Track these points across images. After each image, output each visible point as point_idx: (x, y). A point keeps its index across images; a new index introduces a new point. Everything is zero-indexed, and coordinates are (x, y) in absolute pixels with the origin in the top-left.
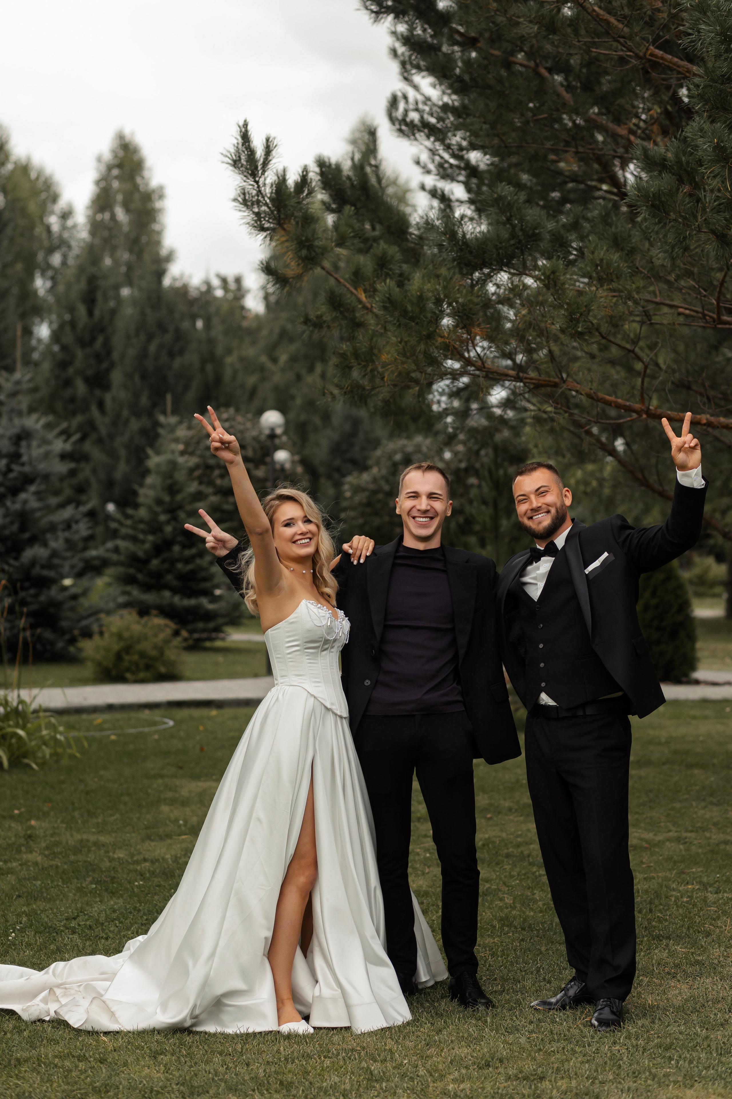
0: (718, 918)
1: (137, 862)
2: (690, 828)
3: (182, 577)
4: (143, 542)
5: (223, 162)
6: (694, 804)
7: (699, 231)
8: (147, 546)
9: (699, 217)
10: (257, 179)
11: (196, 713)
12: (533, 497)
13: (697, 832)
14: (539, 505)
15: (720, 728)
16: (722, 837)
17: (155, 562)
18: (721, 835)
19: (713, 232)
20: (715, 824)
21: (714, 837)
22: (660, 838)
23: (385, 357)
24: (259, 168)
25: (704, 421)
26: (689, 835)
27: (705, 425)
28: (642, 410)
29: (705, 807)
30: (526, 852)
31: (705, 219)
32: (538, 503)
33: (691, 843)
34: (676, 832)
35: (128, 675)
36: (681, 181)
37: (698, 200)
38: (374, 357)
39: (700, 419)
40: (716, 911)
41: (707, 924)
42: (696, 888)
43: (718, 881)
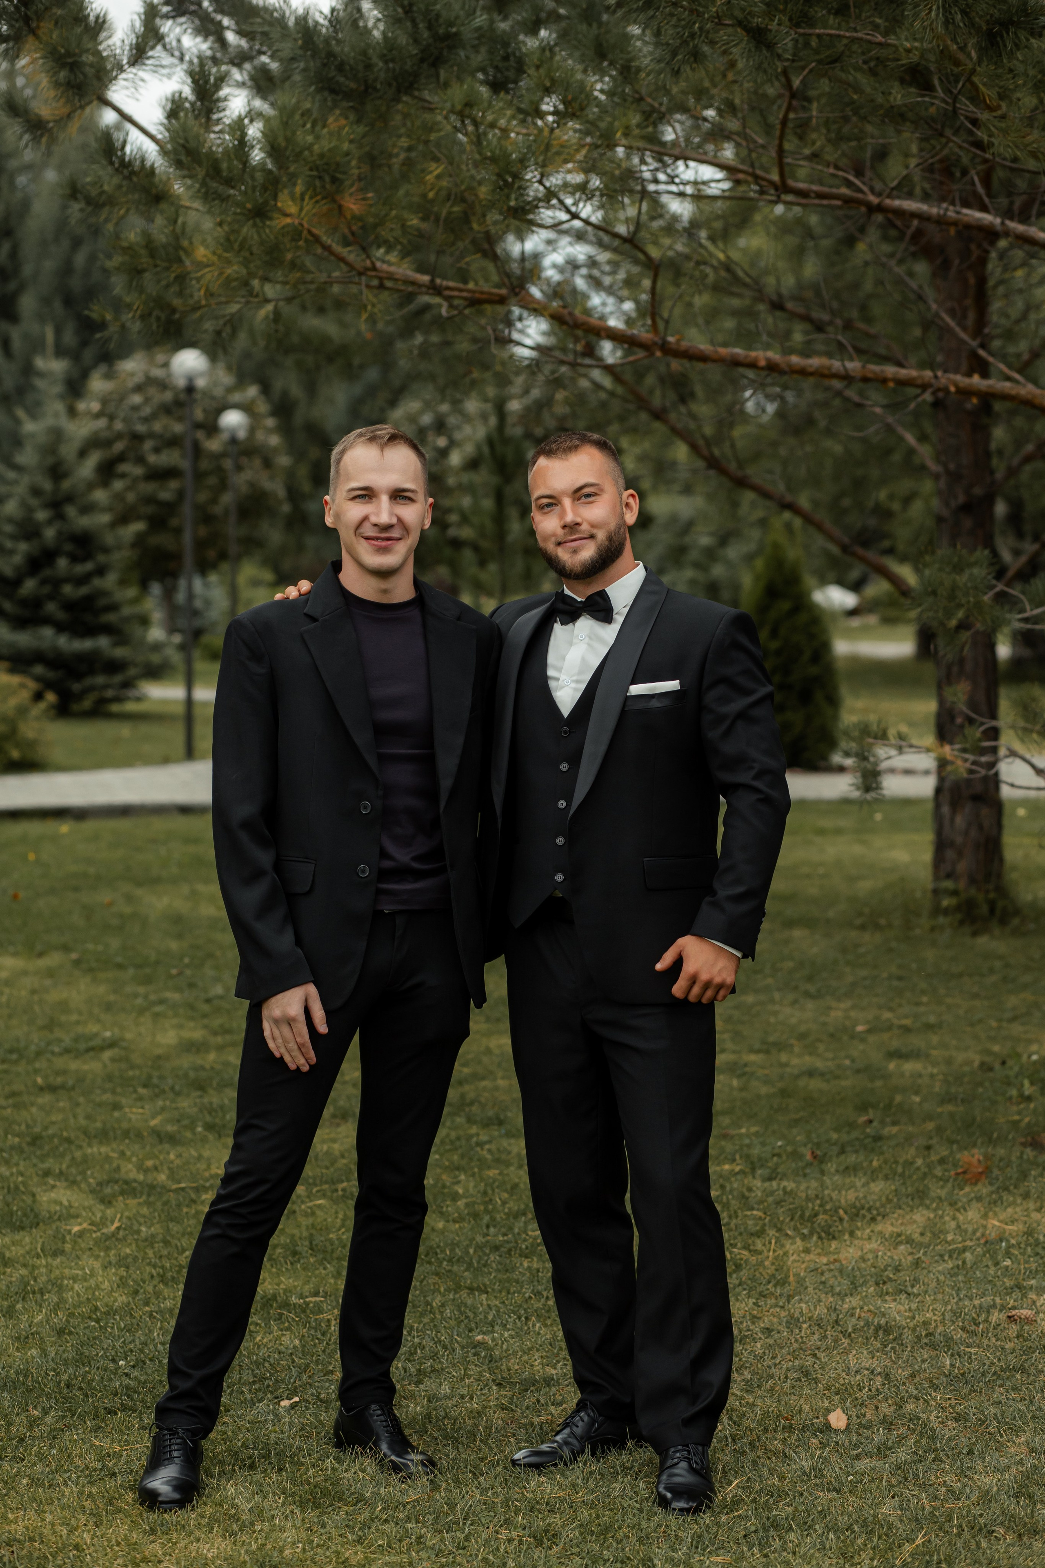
0: (760, 1234)
2: (757, 1046)
3: (69, 606)
4: (11, 552)
6: (777, 996)
8: (18, 559)
11: (34, 828)
12: (567, 502)
13: (767, 1052)
14: (579, 520)
15: (858, 850)
16: (808, 1060)
17: (29, 586)
18: (807, 1059)
20: (802, 1036)
21: (795, 1061)
23: (200, 253)
25: (762, 363)
26: (753, 1057)
27: (762, 368)
28: (655, 344)
29: (795, 1002)
30: (471, 1095)
32: (575, 513)
33: (752, 1074)
34: (734, 1052)
38: (182, 253)
39: (756, 359)
40: (760, 1218)
41: (739, 1245)
42: (737, 1169)
43: (779, 1155)
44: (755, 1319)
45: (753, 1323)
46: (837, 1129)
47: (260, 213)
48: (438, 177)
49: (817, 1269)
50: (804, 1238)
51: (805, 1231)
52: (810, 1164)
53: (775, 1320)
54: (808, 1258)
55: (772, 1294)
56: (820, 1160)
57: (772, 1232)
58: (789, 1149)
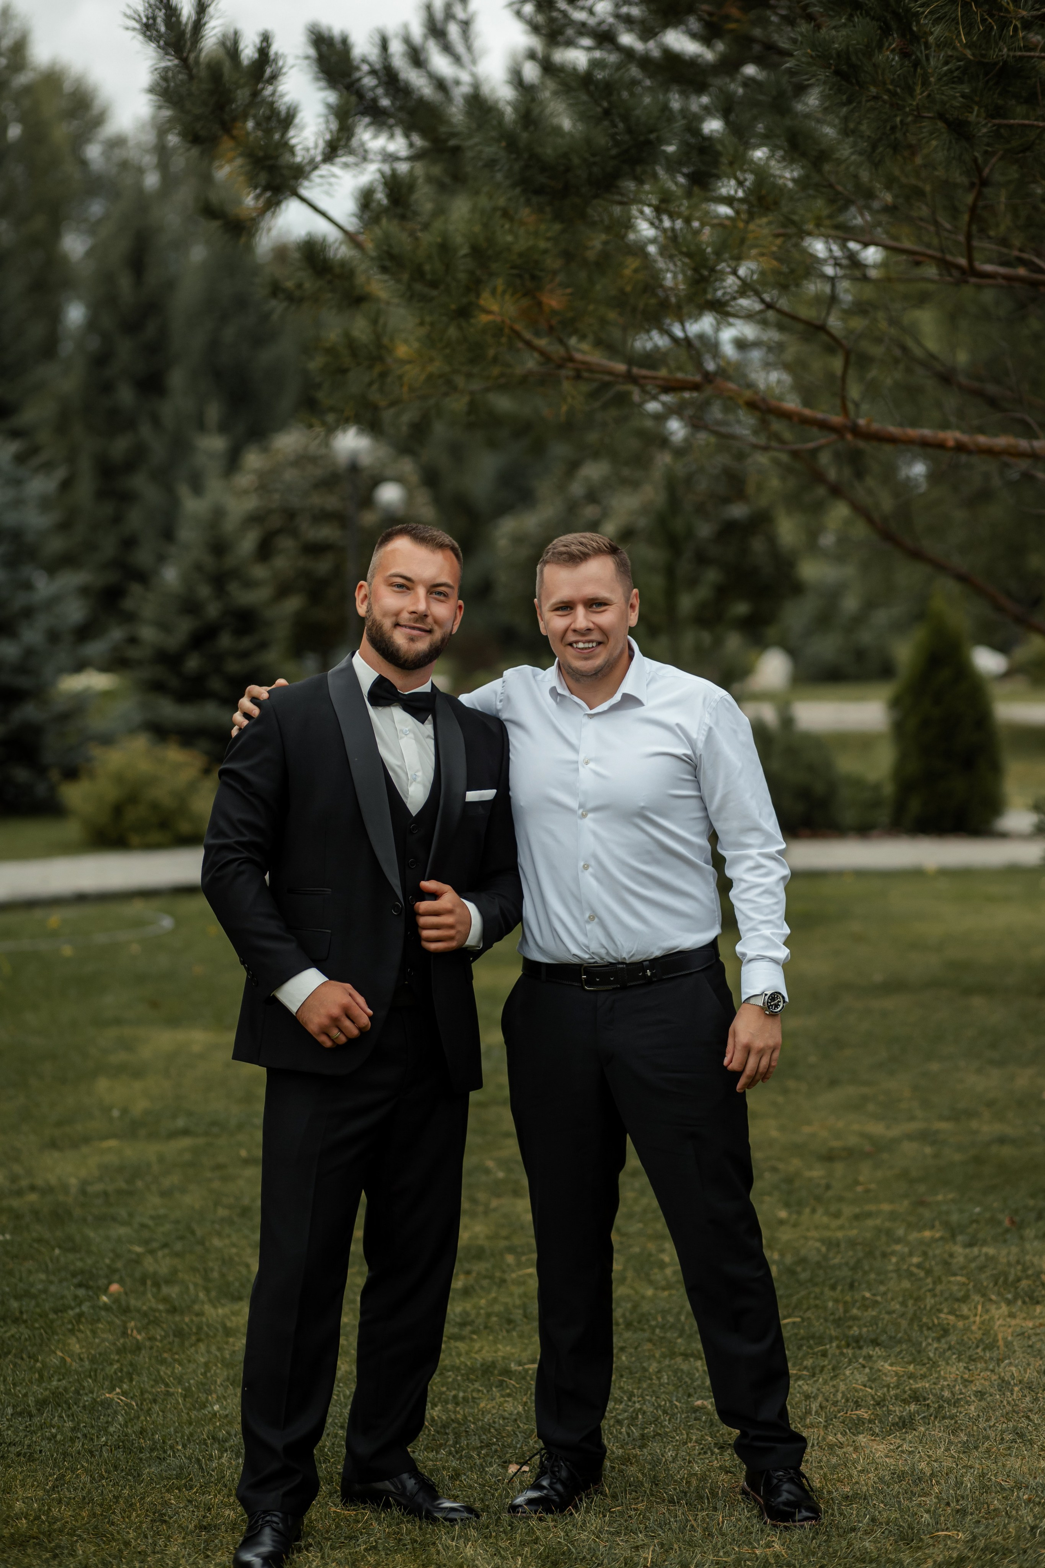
1: (19, 1193)
2: (946, 1114)
4: (176, 628)
5: (127, 29)
6: (961, 1063)
7: (919, 118)
9: (918, 91)
10: (185, 55)
13: (957, 1120)
16: (998, 1128)
17: (193, 662)
18: (997, 1126)
19: (941, 116)
20: (990, 1104)
21: (985, 1128)
22: (895, 1132)
23: (402, 350)
24: (188, 35)
25: (951, 443)
26: (943, 1125)
27: (951, 448)
28: (846, 427)
29: (980, 1069)
31: (929, 96)
33: (944, 1141)
34: (924, 1119)
35: (135, 839)
36: (886, 31)
37: (916, 64)
38: (384, 352)
39: (944, 440)
40: (964, 1284)
41: (945, 1310)
42: (938, 1235)
43: (976, 1221)
44: (966, 1382)
45: (966, 1386)
46: (1033, 1196)
47: (464, 313)
48: (636, 271)
49: (1023, 1333)
50: (1009, 1303)
51: (1010, 1296)
52: (1007, 1231)
53: (987, 1383)
54: (1013, 1322)
55: (981, 1358)
56: (1018, 1226)
57: (977, 1298)
58: (988, 1215)
